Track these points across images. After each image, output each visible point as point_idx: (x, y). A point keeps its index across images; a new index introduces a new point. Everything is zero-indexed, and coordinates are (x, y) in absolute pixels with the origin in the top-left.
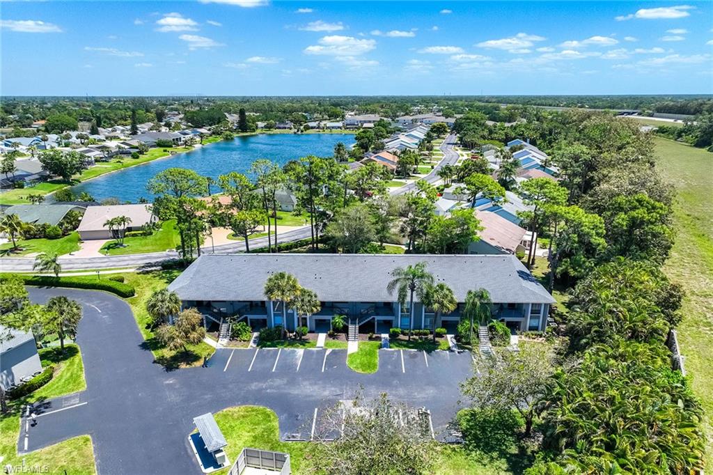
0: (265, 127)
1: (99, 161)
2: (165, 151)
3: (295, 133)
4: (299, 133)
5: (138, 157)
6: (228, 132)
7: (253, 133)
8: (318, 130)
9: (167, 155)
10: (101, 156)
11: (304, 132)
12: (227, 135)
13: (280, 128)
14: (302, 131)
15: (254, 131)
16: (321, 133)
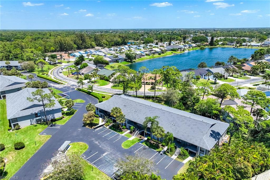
0: (222, 44)
1: (147, 55)
2: (172, 53)
3: (234, 47)
4: (236, 47)
5: (160, 55)
6: (202, 46)
7: (215, 47)
8: (246, 46)
9: (172, 54)
10: (148, 53)
11: (239, 47)
12: (202, 47)
13: (229, 45)
14: (237, 47)
15: (216, 45)
16: (246, 48)
